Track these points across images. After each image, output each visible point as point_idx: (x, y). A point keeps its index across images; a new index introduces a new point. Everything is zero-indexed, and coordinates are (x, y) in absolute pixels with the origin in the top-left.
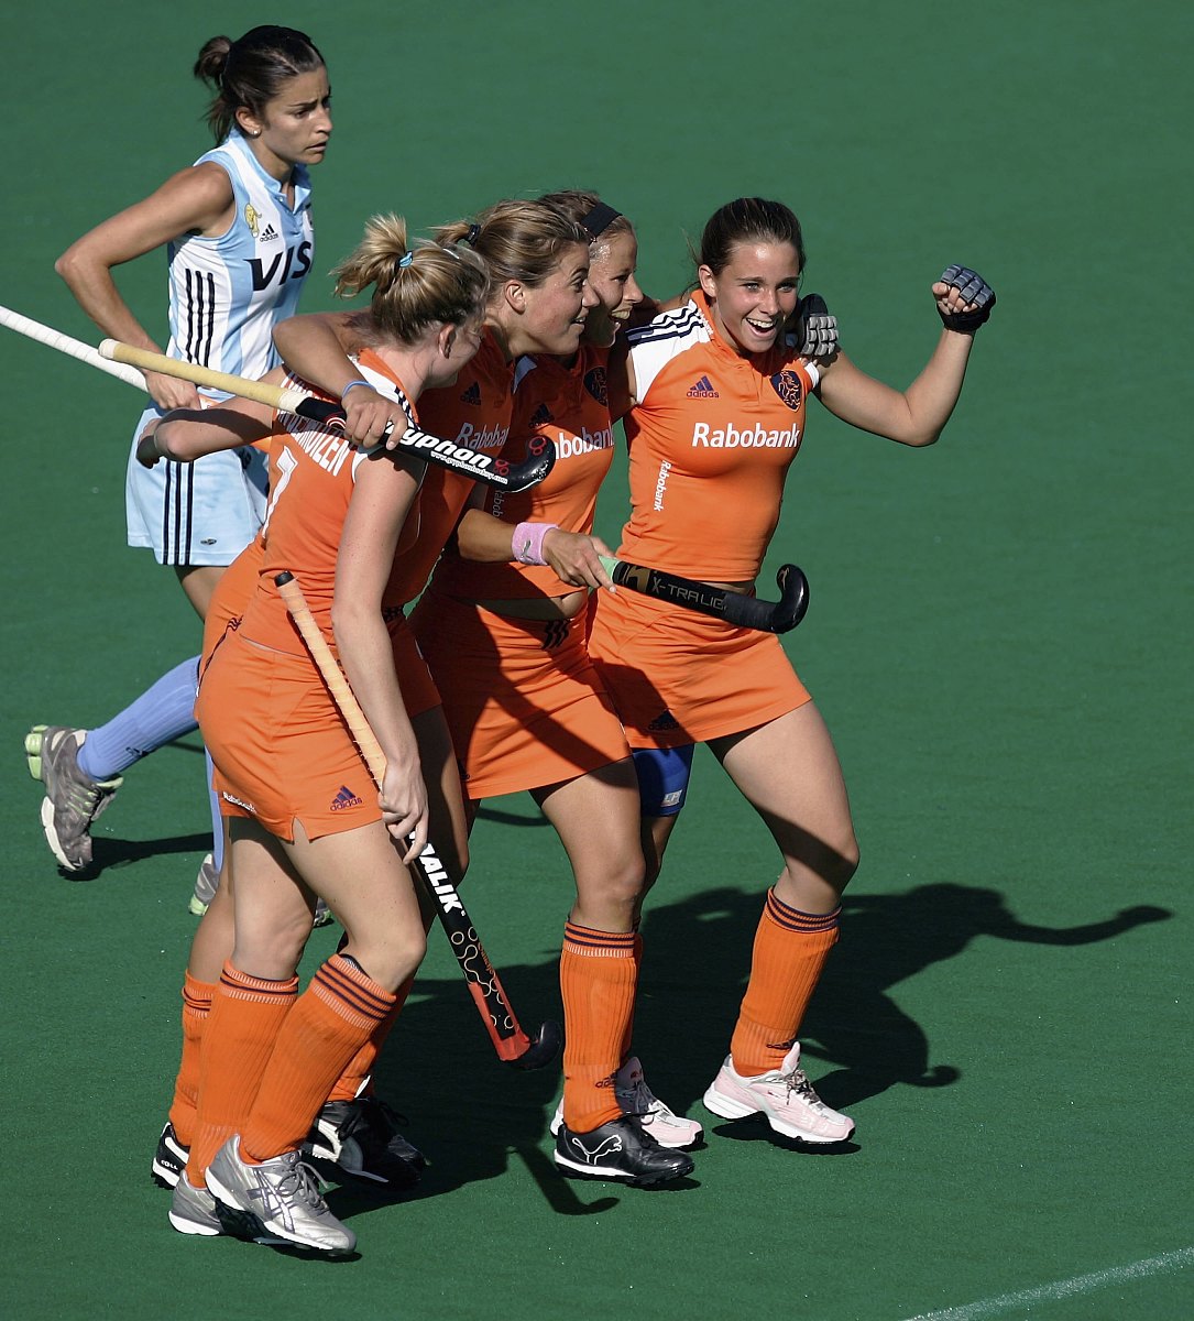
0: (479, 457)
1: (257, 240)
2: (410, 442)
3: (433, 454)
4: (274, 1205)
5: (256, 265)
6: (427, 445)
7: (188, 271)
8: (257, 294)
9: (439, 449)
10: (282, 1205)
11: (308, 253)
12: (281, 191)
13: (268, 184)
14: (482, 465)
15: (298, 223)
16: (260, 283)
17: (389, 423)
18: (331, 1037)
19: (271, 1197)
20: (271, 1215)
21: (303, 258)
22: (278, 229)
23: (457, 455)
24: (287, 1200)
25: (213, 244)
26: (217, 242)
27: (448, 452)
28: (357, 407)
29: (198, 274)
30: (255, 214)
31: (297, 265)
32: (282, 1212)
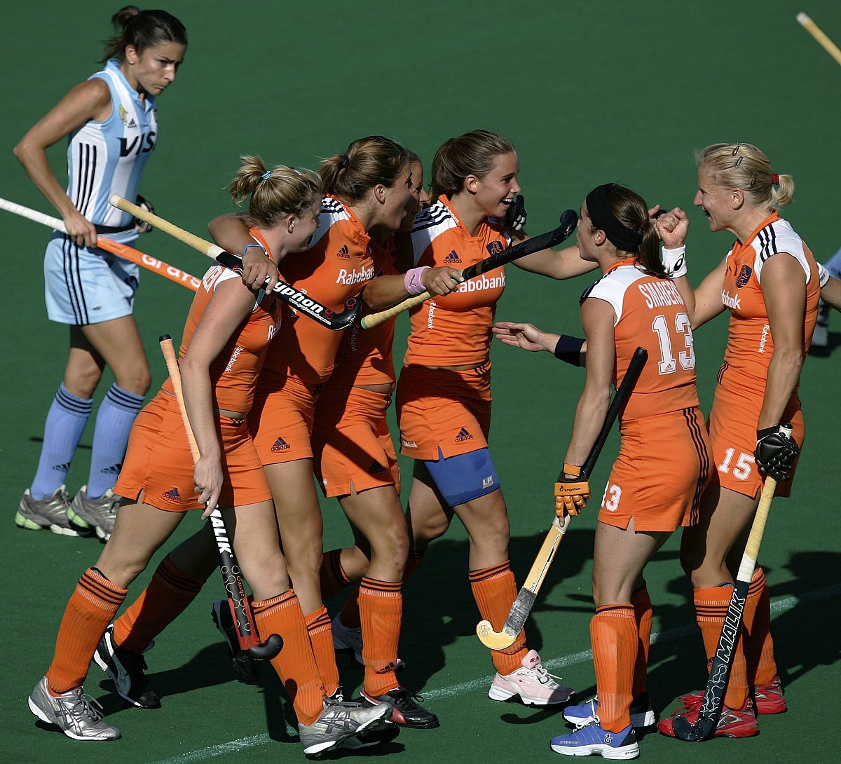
0: (317, 306)
1: (126, 127)
2: (278, 290)
3: (290, 300)
4: (69, 720)
5: (124, 141)
6: (288, 294)
7: (81, 145)
8: (122, 159)
9: (294, 297)
10: (74, 721)
11: (153, 138)
12: (138, 98)
13: (131, 94)
14: (318, 311)
15: (148, 120)
16: (124, 152)
17: (268, 276)
18: (90, 617)
19: (68, 716)
20: (68, 727)
21: (149, 141)
22: (137, 122)
23: (304, 302)
24: (77, 718)
25: (99, 126)
26: (101, 125)
27: (299, 300)
28: (249, 265)
29: (88, 146)
30: (125, 111)
31: (146, 145)
32: (74, 725)
